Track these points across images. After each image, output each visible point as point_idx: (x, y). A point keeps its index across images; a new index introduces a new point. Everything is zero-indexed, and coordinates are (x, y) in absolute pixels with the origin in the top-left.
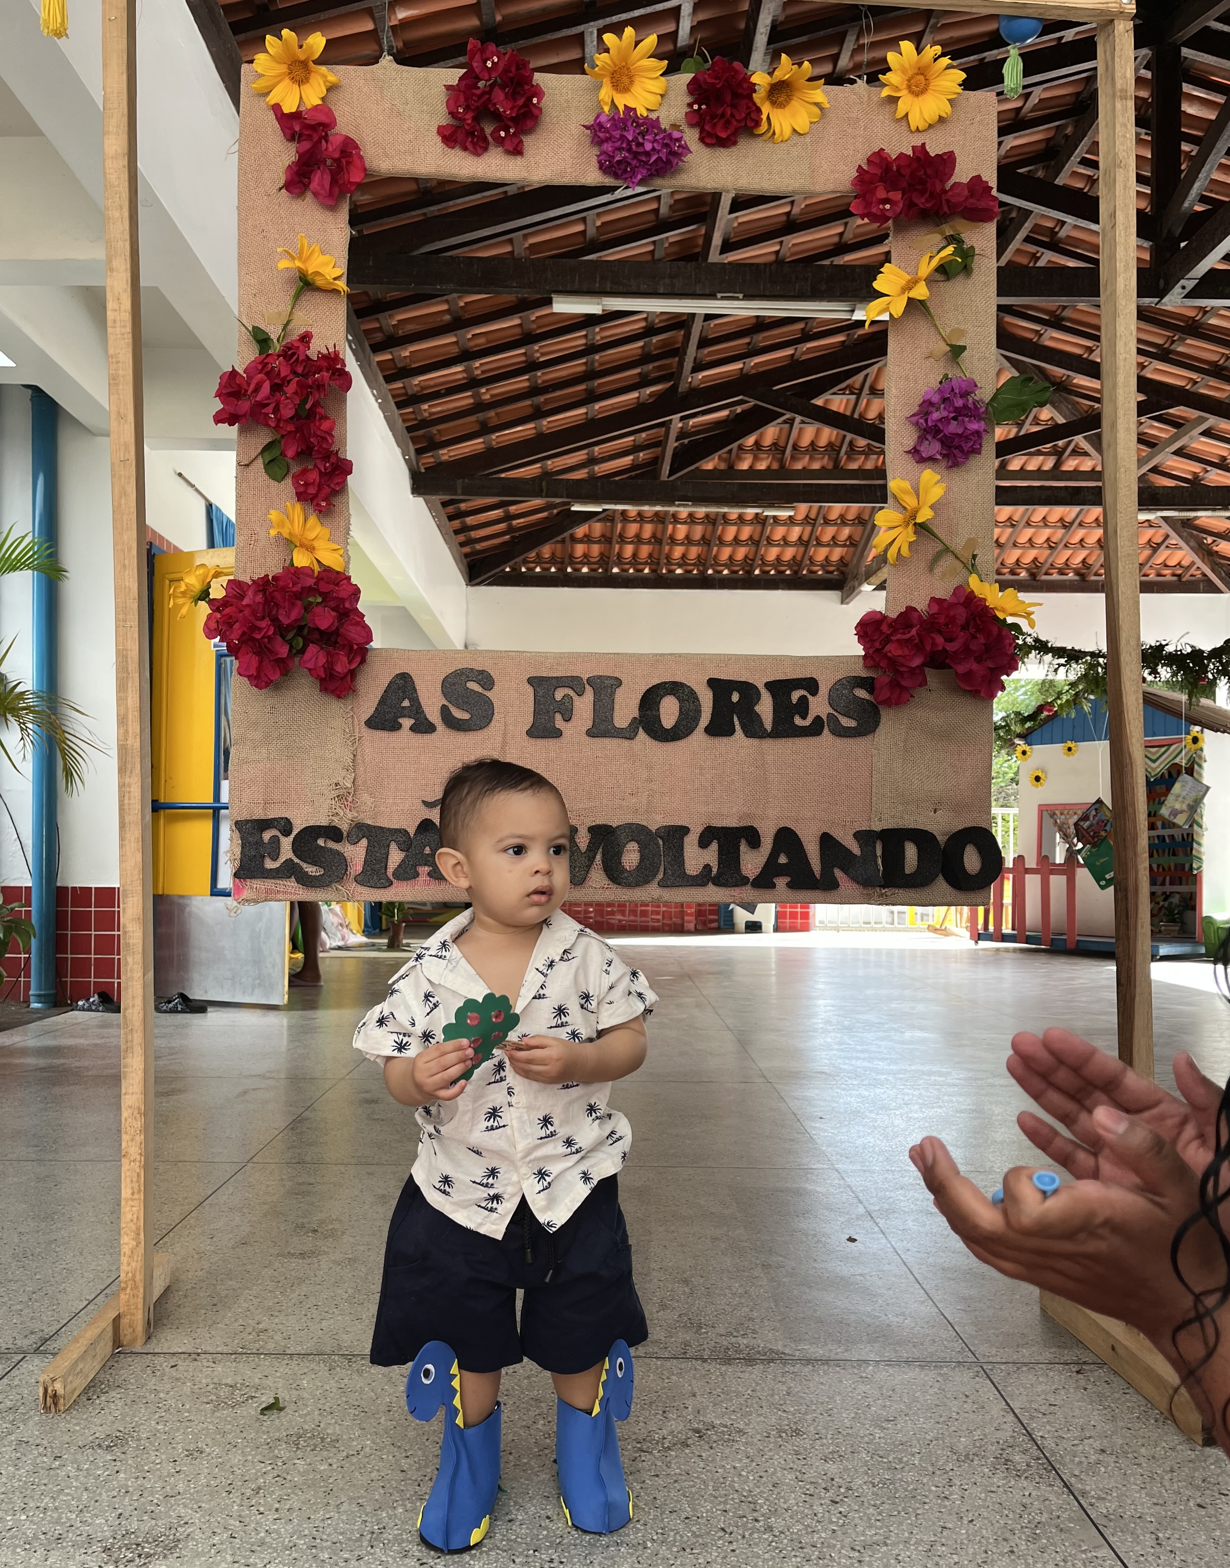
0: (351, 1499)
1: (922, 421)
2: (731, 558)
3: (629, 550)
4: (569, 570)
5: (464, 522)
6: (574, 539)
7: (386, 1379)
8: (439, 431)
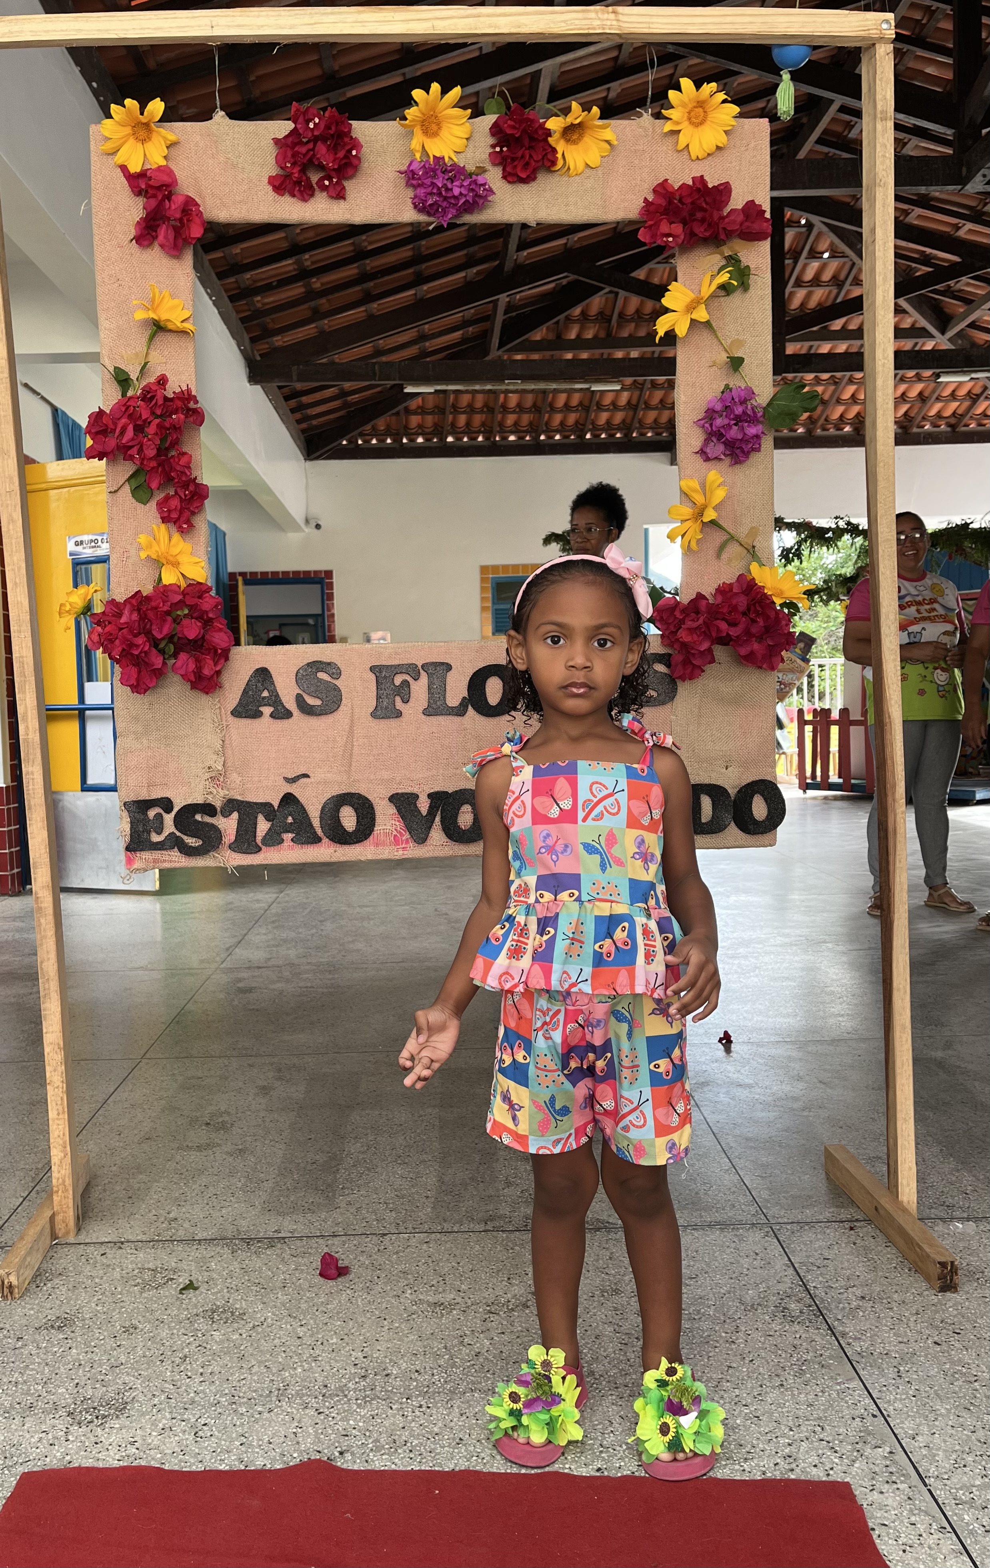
0: (260, 1362)
1: (707, 425)
2: (562, 423)
3: (462, 419)
4: (405, 441)
5: (300, 401)
6: (407, 411)
7: (279, 1259)
8: (272, 320)
